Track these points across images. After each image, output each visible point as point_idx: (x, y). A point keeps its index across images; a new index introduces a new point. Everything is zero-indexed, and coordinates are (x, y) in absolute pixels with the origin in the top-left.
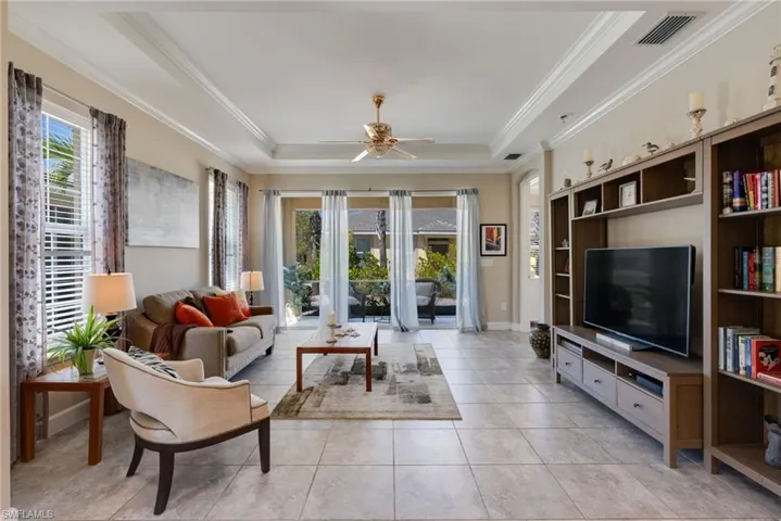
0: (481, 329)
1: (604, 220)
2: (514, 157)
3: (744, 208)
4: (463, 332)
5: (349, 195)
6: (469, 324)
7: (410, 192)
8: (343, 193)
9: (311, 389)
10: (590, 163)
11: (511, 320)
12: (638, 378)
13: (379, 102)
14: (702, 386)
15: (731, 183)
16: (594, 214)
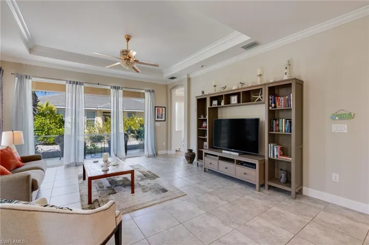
0: (155, 155)
1: (217, 108)
2: (173, 78)
3: (275, 107)
4: (148, 157)
5: (85, 85)
6: (151, 153)
7: (122, 88)
8: (81, 84)
9: (96, 200)
10: (215, 86)
11: (167, 149)
12: (244, 164)
13: (128, 39)
14: (265, 163)
15: (272, 99)
16: (216, 106)
